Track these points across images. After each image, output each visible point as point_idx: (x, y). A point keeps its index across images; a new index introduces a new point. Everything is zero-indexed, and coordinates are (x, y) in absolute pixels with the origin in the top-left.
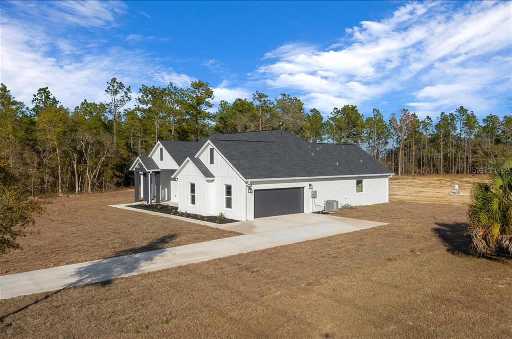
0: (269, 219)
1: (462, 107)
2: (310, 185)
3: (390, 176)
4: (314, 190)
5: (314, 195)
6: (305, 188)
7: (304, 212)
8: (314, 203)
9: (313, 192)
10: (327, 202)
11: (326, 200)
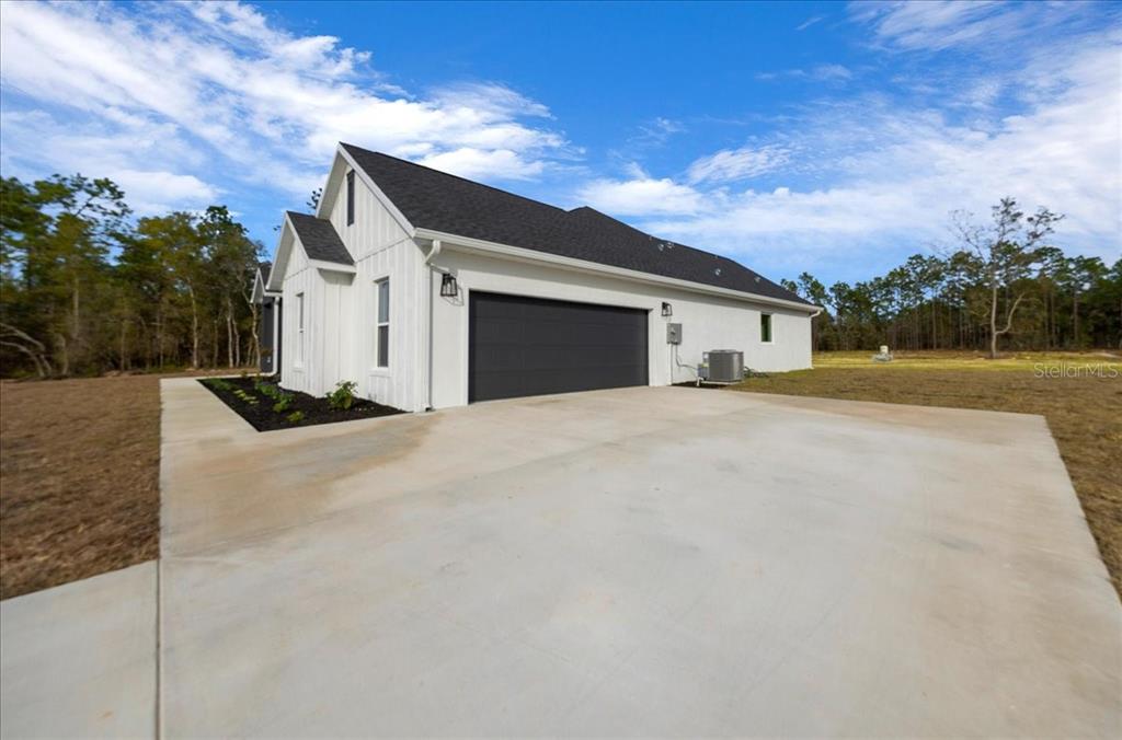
0: (530, 405)
1: (805, 274)
2: (665, 306)
3: (816, 312)
4: (674, 320)
5: (675, 336)
6: (650, 315)
7: (647, 384)
8: (674, 360)
9: (671, 325)
10: (711, 354)
11: (709, 350)
